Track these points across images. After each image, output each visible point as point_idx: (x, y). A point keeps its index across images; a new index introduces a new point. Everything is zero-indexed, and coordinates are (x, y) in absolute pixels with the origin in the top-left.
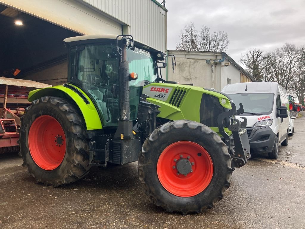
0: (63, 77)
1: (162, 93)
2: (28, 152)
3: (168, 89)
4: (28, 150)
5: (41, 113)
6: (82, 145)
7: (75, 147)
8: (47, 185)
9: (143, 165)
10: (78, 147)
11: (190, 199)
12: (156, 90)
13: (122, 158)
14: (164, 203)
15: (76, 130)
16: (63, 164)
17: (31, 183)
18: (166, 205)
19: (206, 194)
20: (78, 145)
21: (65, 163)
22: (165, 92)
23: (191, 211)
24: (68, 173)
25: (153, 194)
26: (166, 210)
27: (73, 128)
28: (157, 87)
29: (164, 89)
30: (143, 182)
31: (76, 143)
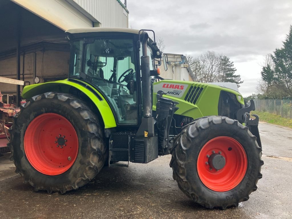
0: (10, 74)
1: (176, 89)
2: (24, 157)
3: (184, 86)
4: (24, 154)
5: (43, 110)
6: (99, 145)
7: (91, 147)
8: (51, 193)
9: (184, 163)
10: (95, 148)
11: (228, 193)
12: (169, 86)
13: (146, 156)
14: (205, 200)
15: (93, 129)
16: (74, 167)
17: (27, 192)
18: (208, 202)
19: (242, 187)
20: (95, 145)
21: (77, 166)
22: (180, 89)
23: (230, 205)
24: (81, 177)
25: (195, 191)
26: (204, 207)
27: (89, 126)
28: (170, 84)
29: (179, 86)
30: (185, 180)
31: (92, 144)
